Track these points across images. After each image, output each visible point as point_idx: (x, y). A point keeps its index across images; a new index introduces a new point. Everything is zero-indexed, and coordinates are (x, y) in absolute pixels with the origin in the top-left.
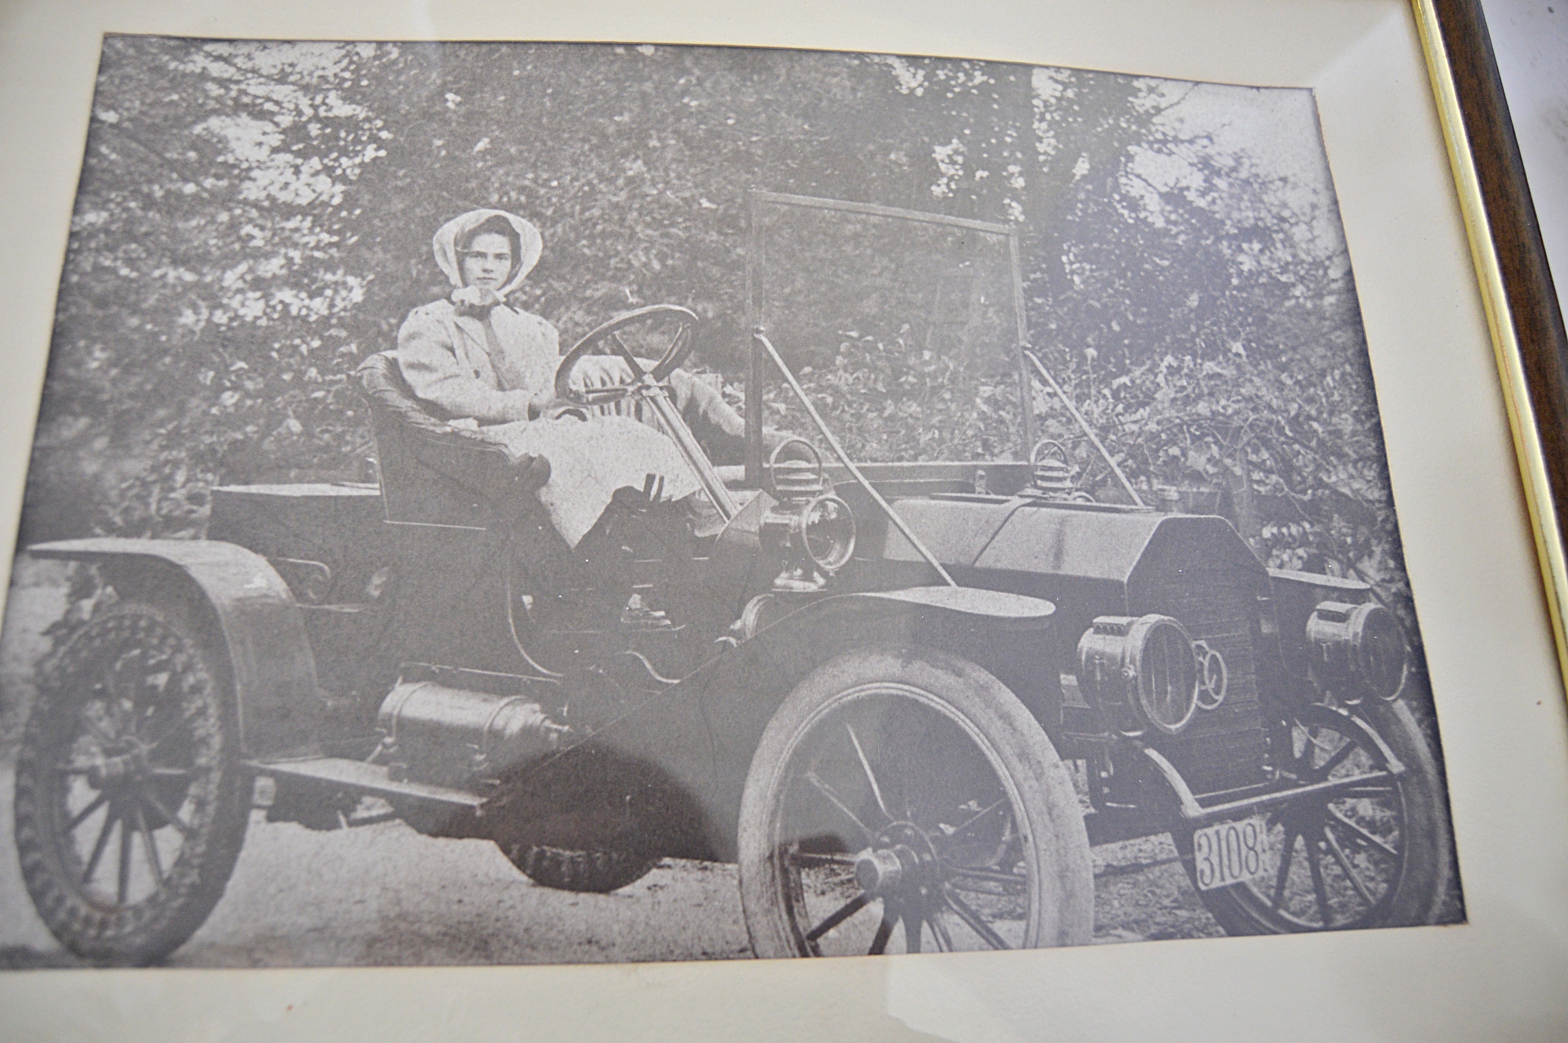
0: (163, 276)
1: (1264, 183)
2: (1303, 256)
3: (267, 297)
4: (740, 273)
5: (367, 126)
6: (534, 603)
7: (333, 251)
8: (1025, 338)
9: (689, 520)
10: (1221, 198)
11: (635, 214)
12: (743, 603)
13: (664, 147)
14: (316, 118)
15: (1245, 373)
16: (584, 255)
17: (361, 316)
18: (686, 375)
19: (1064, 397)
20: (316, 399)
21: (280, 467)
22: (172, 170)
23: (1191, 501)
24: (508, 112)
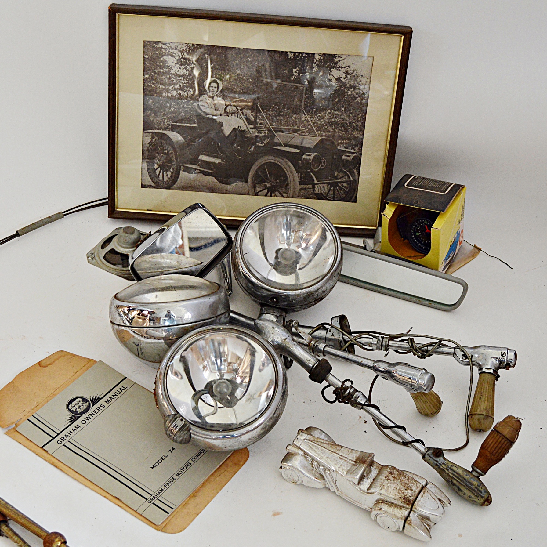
0: (159, 87)
1: (358, 76)
2: (361, 92)
3: (177, 92)
8: (303, 107)
10: (348, 79)
11: (238, 81)
12: (251, 147)
13: (244, 68)
14: (182, 58)
15: (343, 114)
16: (229, 88)
18: (245, 111)
19: (308, 117)
20: (186, 110)
21: (181, 121)
22: (158, 67)
23: (327, 135)
24: (217, 59)
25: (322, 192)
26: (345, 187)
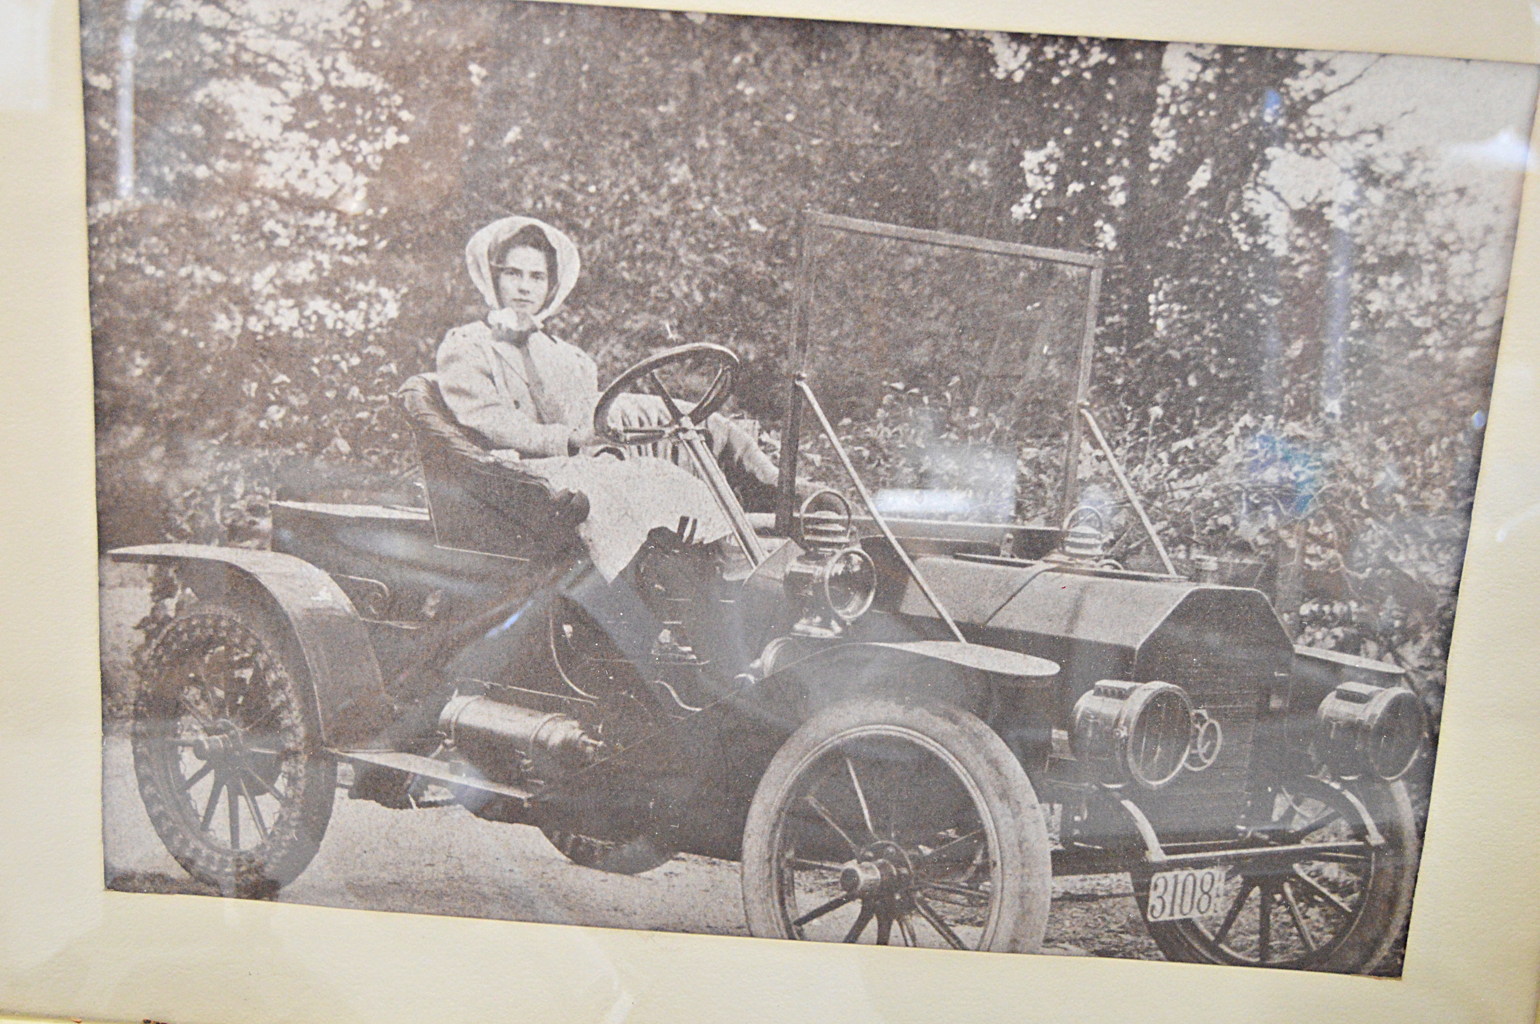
0: (190, 276)
1: (1433, 196)
2: (1452, 294)
3: (300, 306)
4: (786, 311)
5: (384, 102)
6: (574, 633)
7: (363, 257)
8: (1084, 394)
9: (718, 564)
10: (1370, 216)
11: (678, 233)
12: (763, 645)
13: (713, 149)
14: (327, 87)
15: (1333, 436)
16: (623, 279)
17: (398, 334)
18: (724, 420)
19: (1114, 461)
20: (360, 420)
21: (333, 487)
22: (180, 148)
23: (1230, 573)
24: (540, 94)
25: (1195, 915)
26: (1334, 886)
